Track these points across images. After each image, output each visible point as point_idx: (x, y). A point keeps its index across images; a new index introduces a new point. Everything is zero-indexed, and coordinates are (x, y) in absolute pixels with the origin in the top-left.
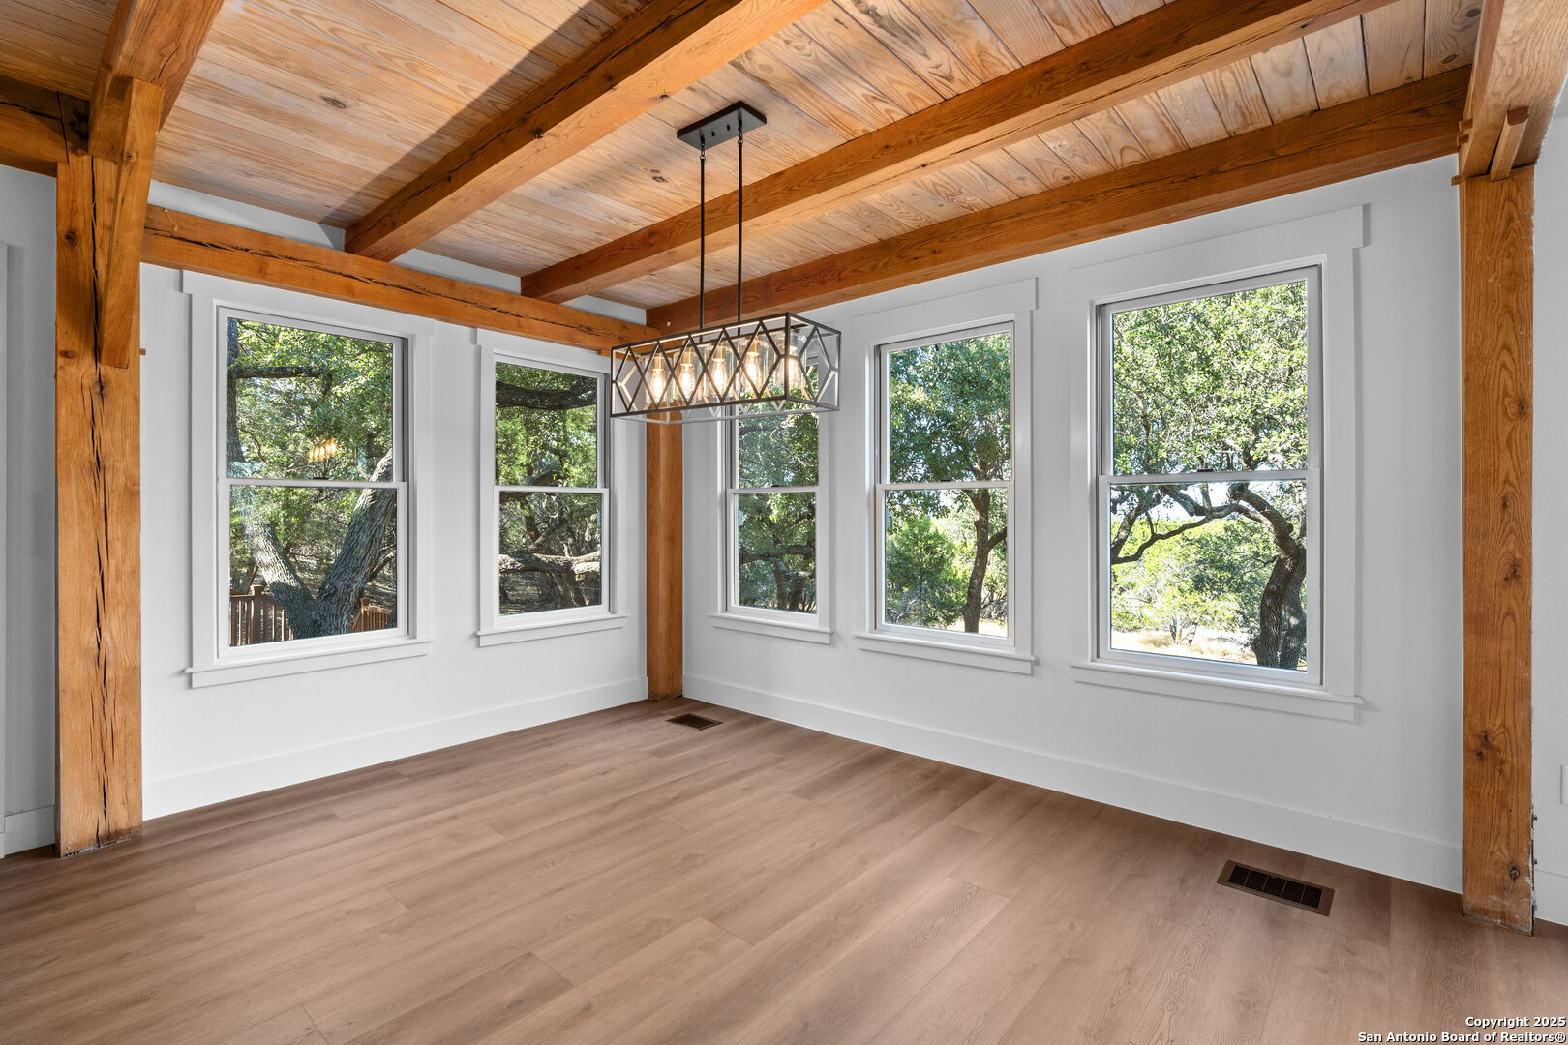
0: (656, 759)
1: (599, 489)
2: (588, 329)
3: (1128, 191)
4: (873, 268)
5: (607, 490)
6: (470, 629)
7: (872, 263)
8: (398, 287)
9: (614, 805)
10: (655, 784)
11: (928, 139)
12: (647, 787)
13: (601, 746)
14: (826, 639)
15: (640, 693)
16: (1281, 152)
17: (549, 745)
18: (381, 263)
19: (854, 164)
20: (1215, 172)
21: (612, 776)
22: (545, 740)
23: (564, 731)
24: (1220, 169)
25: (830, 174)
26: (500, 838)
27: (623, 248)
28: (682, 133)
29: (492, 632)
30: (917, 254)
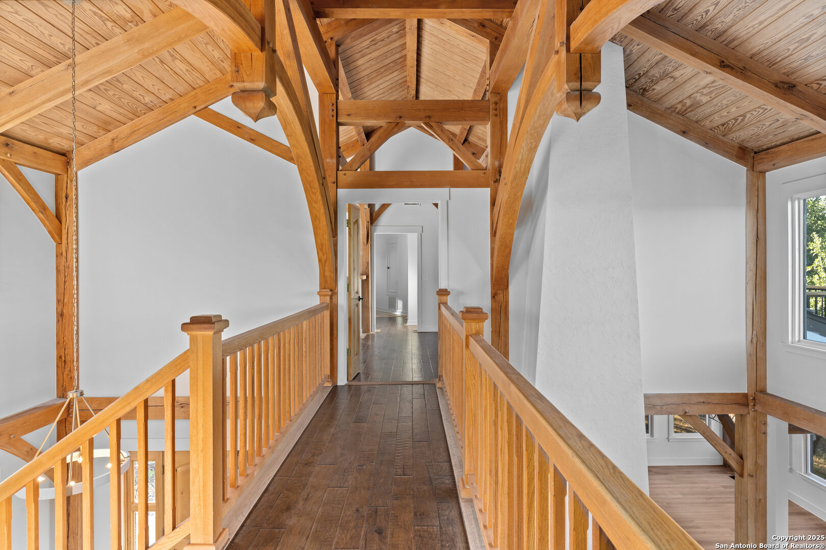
0: (723, 489)
6: (667, 436)
9: (710, 498)
10: (722, 496)
12: (720, 496)
13: (706, 479)
17: (690, 474)
21: (709, 490)
22: (688, 472)
23: (693, 470)
26: (682, 497)
29: (673, 437)
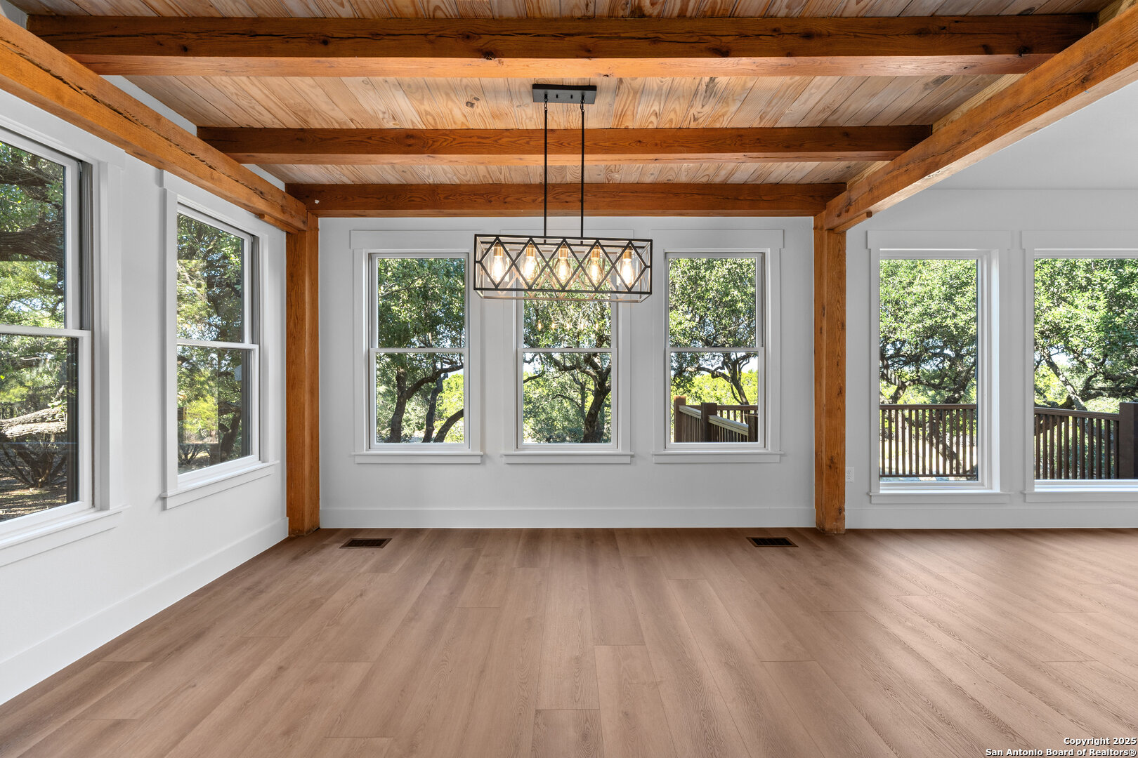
1: (247, 344)
2: (261, 193)
3: (697, 196)
4: (534, 201)
5: (257, 346)
6: (156, 491)
7: (535, 198)
8: (109, 106)
11: (668, 146)
14: (478, 460)
15: (283, 534)
16: (764, 198)
18: (91, 73)
19: (615, 144)
20: (736, 199)
24: (739, 198)
25: (595, 144)
27: (370, 138)
28: (536, 86)
29: (179, 492)
30: (568, 199)
